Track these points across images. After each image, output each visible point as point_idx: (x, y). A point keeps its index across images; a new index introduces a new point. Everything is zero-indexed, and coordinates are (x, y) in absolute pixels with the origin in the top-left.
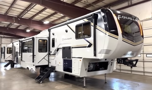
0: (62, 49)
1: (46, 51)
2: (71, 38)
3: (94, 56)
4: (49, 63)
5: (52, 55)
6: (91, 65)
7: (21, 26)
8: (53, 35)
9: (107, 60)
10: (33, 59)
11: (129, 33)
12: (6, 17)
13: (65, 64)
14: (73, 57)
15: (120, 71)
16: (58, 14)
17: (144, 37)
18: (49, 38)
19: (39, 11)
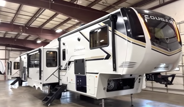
0: (74, 62)
1: (56, 66)
2: (84, 49)
3: (114, 71)
4: (60, 80)
5: (63, 70)
6: (111, 82)
7: (31, 36)
8: (63, 45)
9: (132, 75)
10: (40, 75)
11: (161, 39)
12: (12, 26)
13: (78, 81)
14: (87, 72)
15: (153, 90)
16: (73, 20)
17: (183, 44)
18: (59, 49)
19: (50, 18)
